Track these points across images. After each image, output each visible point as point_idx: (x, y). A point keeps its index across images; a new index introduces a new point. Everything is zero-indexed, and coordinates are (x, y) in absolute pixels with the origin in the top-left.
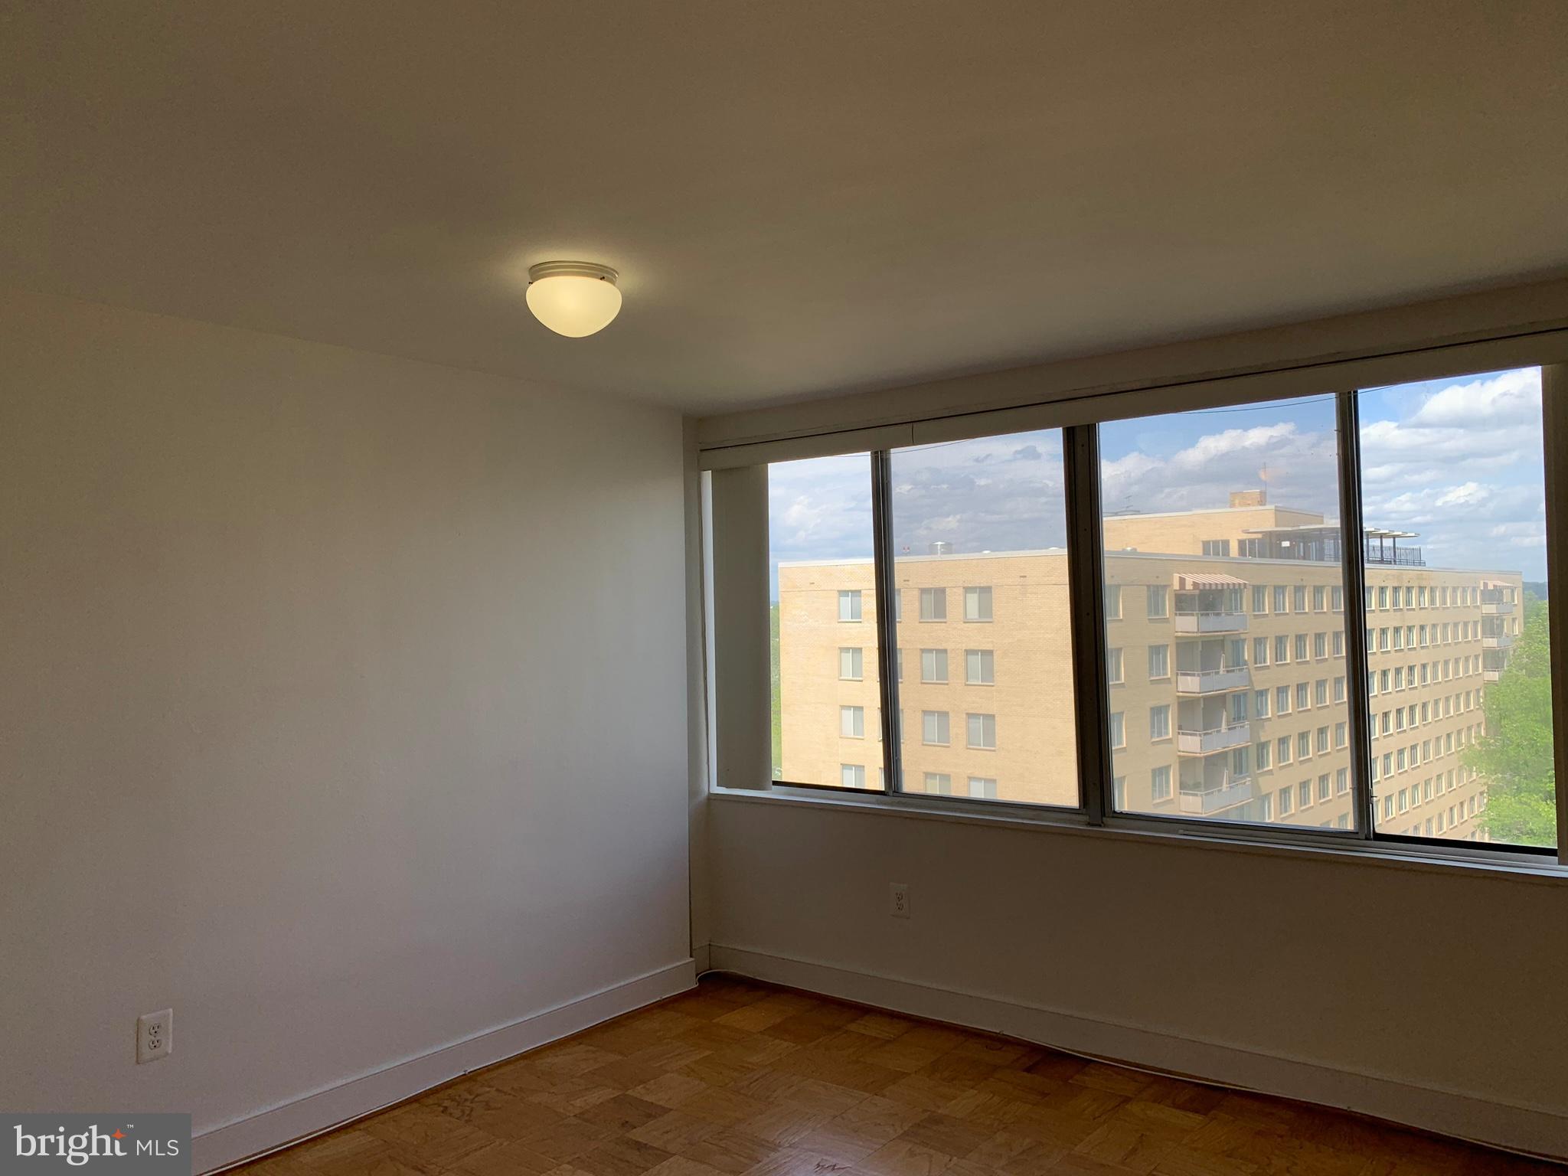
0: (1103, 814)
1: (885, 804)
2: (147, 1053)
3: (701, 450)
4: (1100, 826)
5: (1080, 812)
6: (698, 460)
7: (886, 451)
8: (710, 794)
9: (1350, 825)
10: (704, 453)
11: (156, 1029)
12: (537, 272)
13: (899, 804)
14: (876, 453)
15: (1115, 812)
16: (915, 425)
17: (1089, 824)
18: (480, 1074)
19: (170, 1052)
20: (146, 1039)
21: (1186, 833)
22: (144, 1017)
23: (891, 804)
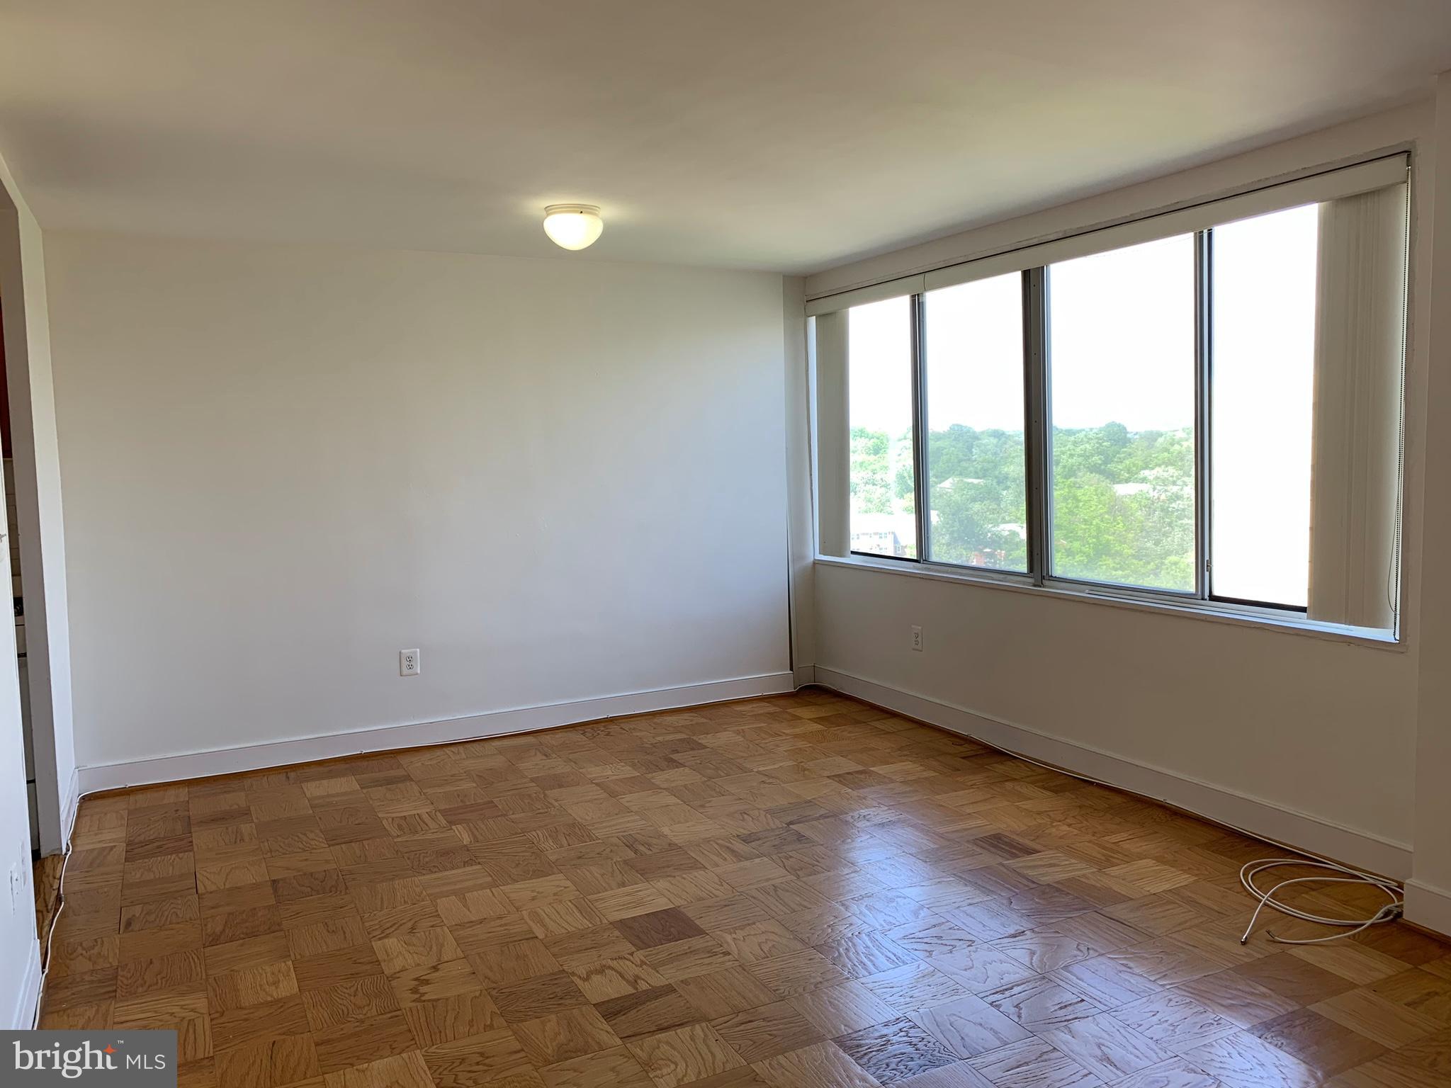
0: (1043, 578)
1: (918, 569)
2: (405, 671)
3: (807, 301)
4: (1040, 587)
5: (1029, 575)
6: (805, 309)
7: (922, 293)
8: (815, 559)
9: (1191, 588)
10: (810, 303)
11: (410, 659)
12: (549, 210)
13: (929, 570)
14: (913, 296)
15: (1051, 576)
16: (927, 274)
17: (1035, 586)
18: (616, 720)
19: (419, 672)
20: (405, 663)
21: (1091, 592)
22: (403, 651)
23: (922, 569)
